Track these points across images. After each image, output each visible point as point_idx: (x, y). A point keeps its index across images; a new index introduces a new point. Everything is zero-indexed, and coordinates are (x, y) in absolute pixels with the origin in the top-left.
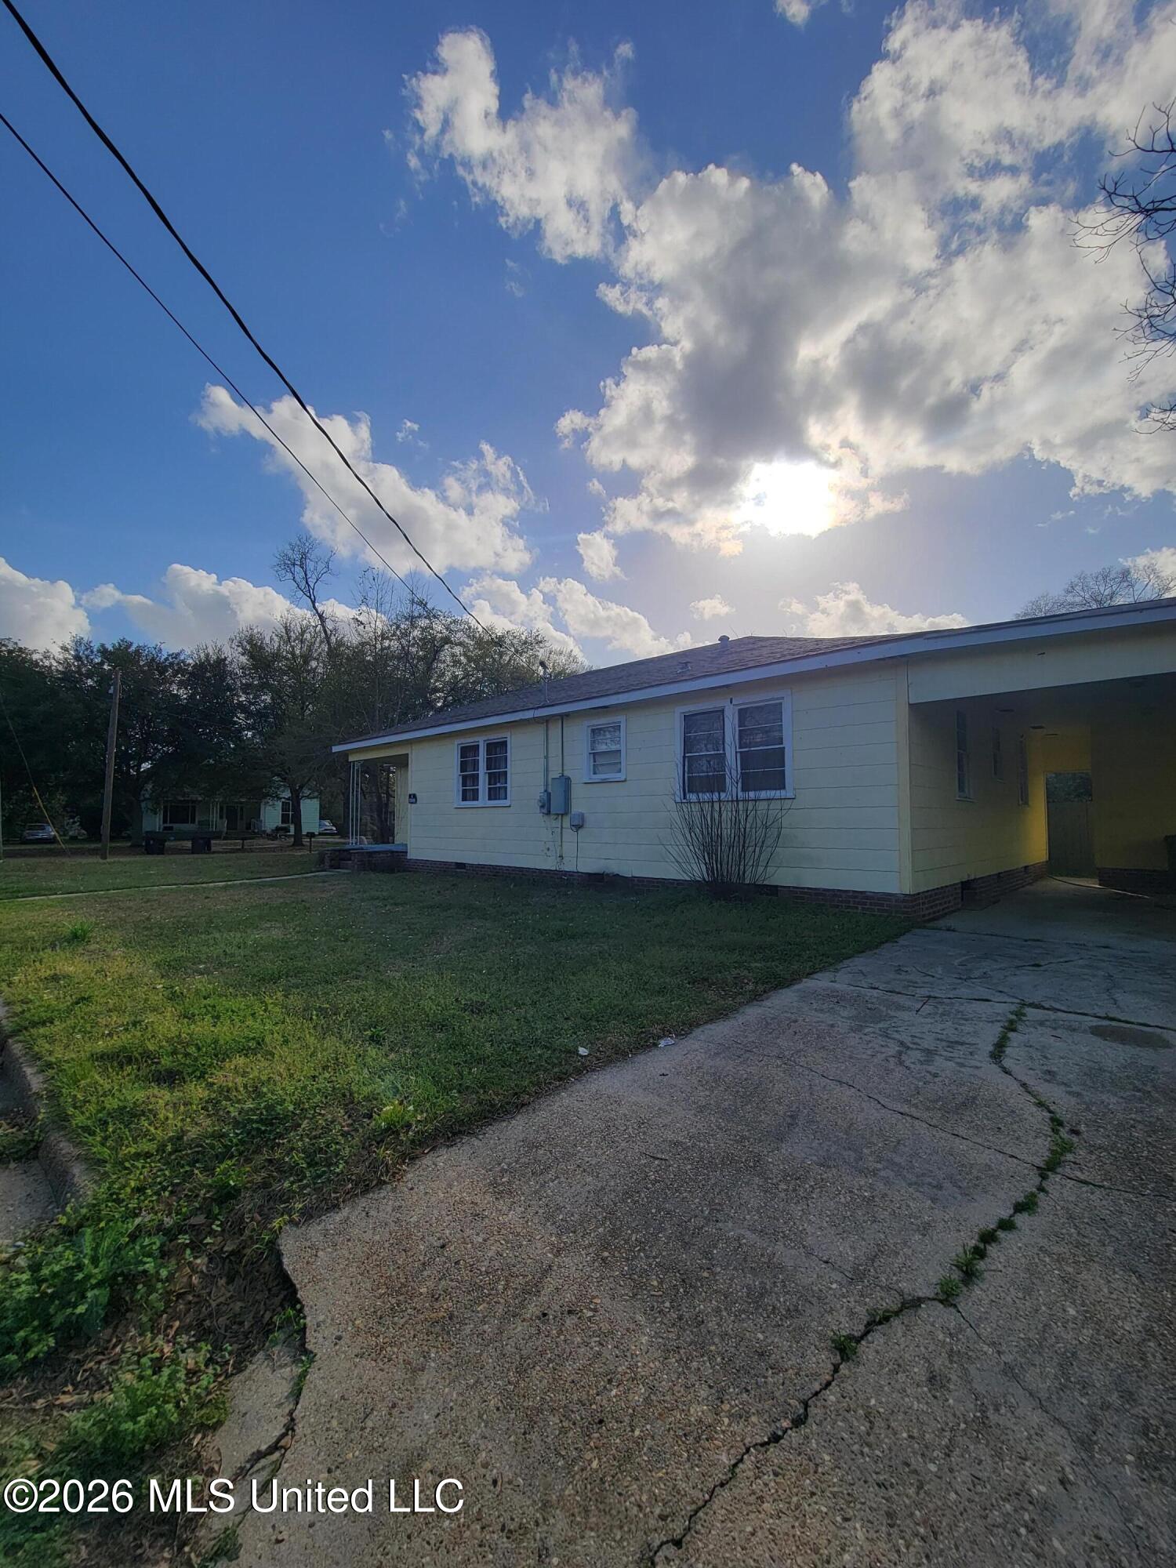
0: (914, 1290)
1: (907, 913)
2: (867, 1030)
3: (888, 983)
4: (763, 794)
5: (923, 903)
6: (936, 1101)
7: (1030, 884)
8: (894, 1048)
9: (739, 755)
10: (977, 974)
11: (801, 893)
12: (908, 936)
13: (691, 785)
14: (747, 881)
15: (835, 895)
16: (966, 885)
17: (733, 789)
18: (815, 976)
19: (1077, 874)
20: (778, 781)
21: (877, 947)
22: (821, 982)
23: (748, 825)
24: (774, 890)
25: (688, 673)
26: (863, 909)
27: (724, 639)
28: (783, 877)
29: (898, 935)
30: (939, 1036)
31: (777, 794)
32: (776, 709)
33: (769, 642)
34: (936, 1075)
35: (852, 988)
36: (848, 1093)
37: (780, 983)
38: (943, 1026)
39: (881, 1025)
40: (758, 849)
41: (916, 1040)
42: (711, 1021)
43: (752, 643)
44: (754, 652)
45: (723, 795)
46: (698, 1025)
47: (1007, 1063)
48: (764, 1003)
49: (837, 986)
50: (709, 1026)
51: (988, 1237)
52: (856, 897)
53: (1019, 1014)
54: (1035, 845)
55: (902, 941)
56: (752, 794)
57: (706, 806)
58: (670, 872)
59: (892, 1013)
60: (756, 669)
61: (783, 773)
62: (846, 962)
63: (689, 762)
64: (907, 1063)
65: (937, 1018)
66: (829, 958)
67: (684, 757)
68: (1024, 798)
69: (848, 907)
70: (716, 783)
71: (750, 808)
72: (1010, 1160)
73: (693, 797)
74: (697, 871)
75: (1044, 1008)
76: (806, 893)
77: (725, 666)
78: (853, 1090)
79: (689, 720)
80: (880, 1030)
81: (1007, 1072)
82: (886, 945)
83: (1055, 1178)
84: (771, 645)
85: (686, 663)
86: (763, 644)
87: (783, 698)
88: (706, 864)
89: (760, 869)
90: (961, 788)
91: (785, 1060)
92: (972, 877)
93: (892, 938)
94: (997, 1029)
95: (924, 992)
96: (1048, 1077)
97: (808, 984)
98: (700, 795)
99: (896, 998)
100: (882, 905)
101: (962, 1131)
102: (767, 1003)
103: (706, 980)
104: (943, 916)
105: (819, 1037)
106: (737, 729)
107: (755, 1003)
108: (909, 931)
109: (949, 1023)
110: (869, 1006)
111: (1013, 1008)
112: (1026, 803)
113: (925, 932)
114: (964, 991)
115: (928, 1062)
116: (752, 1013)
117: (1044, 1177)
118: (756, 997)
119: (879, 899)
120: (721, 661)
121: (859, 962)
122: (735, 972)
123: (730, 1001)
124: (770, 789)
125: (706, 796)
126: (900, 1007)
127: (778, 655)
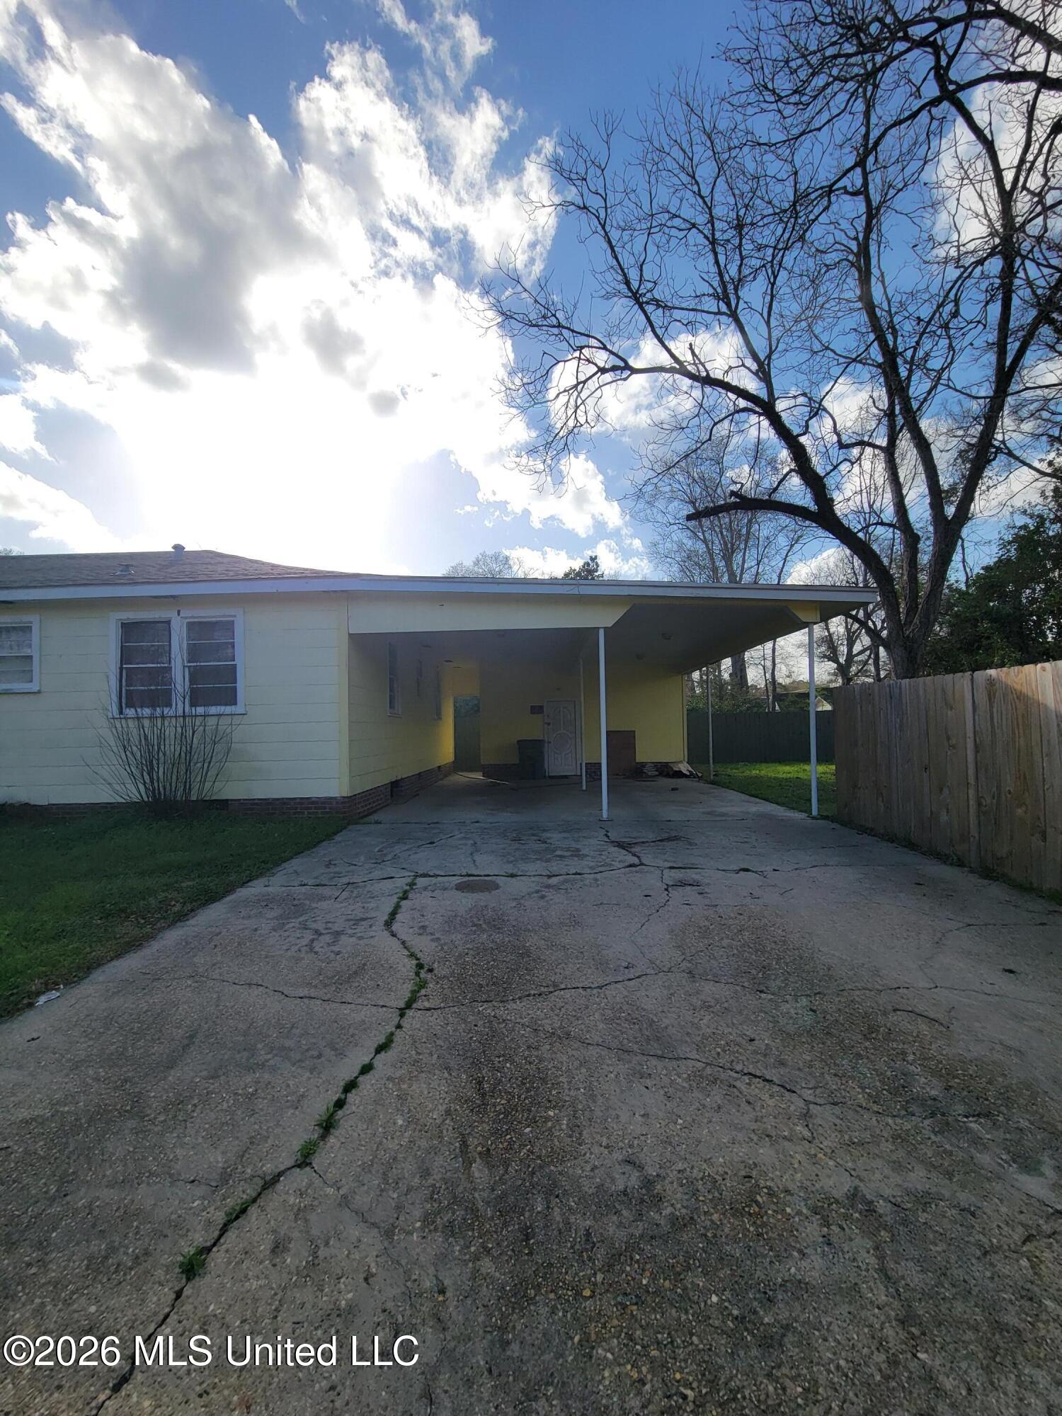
0: (276, 1167)
1: (345, 813)
2: (287, 927)
3: (316, 878)
4: (213, 710)
5: (359, 803)
6: (333, 977)
7: (442, 779)
8: (309, 936)
9: (187, 670)
10: (389, 857)
11: (252, 804)
12: (344, 832)
13: (128, 699)
14: (194, 798)
15: (284, 803)
16: (395, 785)
17: (180, 705)
18: (250, 884)
19: (471, 770)
20: (230, 697)
21: (315, 846)
22: (255, 889)
23: (195, 741)
24: (224, 804)
25: (129, 577)
26: (309, 813)
27: (178, 548)
28: (233, 790)
29: (335, 834)
30: (350, 917)
31: (228, 709)
32: (229, 627)
33: (228, 560)
34: (338, 953)
35: (284, 889)
36: (256, 993)
37: (210, 897)
38: (353, 907)
39: (301, 919)
40: (206, 765)
41: (330, 925)
42: (118, 956)
43: (210, 558)
44: (209, 566)
45: (166, 710)
46: (99, 965)
47: (395, 927)
48: (187, 923)
49: (269, 889)
50: (115, 963)
51: (350, 1086)
52: (303, 804)
53: (412, 885)
54: (446, 749)
55: (338, 838)
56: (200, 710)
57: (146, 723)
58: (104, 796)
59: (314, 905)
60: (207, 584)
61: (235, 687)
62: (285, 865)
63: (127, 675)
64: (317, 949)
65: (351, 901)
66: (266, 864)
67: (121, 669)
68: (438, 715)
69: (295, 813)
70: (160, 698)
71: (198, 723)
72: (380, 1010)
73: (130, 712)
74: (132, 791)
75: (430, 876)
76: (257, 804)
77: (173, 576)
78: (261, 989)
79: (129, 629)
80: (300, 923)
81: (394, 935)
82: (324, 843)
83: (410, 1013)
84: (229, 563)
85: (127, 566)
86: (220, 559)
87: (235, 616)
88: (145, 783)
89: (208, 785)
90: (392, 706)
91: (197, 978)
92: (399, 778)
93: (329, 837)
94: (395, 900)
95: (345, 880)
96: (421, 931)
97: (243, 893)
98: (139, 710)
99: (320, 890)
100: (325, 808)
101: (349, 998)
102: (192, 922)
103: (123, 911)
104: (375, 812)
105: (239, 944)
106: (185, 642)
107: (179, 924)
108: (345, 828)
109: (360, 904)
110: (296, 902)
111: (409, 880)
112: (440, 718)
113: (359, 827)
114: (377, 874)
115: (334, 943)
116: (172, 936)
117: (402, 1015)
118: (181, 917)
119: (323, 803)
120: (170, 570)
121: (295, 864)
122: (161, 896)
123: (148, 929)
124: (221, 705)
125: (147, 712)
126: (323, 898)
127: (231, 573)
